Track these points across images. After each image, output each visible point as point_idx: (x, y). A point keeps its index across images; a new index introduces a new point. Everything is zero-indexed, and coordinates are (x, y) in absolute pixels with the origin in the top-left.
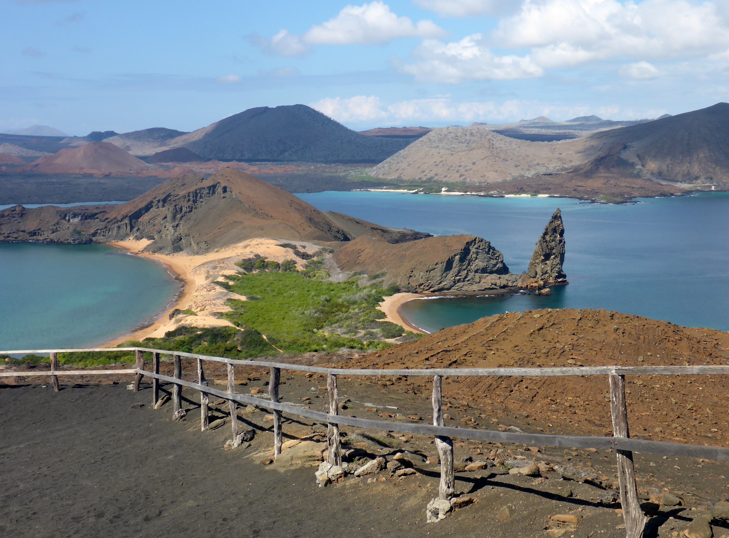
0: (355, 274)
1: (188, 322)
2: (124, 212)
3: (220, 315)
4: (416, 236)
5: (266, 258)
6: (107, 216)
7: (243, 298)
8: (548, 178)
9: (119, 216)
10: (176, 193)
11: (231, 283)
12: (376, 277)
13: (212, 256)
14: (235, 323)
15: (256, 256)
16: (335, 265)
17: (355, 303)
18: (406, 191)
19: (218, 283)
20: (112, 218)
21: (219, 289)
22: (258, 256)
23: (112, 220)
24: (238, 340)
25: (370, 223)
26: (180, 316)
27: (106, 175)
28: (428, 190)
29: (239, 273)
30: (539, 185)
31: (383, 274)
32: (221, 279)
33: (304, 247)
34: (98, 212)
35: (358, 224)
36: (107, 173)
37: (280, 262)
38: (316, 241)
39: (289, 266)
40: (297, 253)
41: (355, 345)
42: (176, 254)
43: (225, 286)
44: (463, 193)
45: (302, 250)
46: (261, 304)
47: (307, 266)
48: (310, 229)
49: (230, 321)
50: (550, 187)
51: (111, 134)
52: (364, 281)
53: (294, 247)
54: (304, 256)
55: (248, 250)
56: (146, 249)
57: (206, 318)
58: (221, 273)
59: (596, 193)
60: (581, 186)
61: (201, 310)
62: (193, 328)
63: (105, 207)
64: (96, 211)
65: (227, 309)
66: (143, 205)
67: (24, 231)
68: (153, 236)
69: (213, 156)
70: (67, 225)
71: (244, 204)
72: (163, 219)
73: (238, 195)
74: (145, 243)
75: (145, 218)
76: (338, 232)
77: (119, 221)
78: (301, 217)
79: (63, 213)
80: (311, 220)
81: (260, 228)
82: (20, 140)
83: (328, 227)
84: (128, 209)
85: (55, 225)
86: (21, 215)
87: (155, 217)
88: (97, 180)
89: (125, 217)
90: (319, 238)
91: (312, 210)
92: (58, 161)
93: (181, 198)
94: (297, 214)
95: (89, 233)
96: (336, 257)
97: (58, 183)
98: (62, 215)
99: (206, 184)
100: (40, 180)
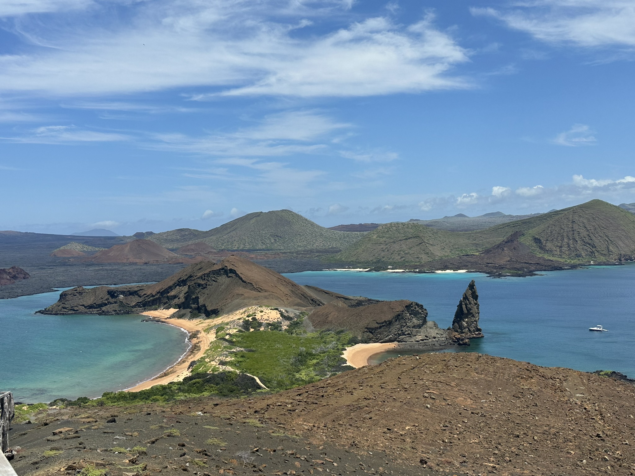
0: (324, 331)
1: (202, 369)
2: (157, 289)
3: (226, 363)
4: (369, 302)
5: (261, 320)
6: (145, 292)
7: (243, 351)
8: (465, 257)
9: (154, 292)
10: (195, 274)
11: (234, 340)
12: (339, 333)
13: (220, 320)
14: (235, 369)
15: (252, 318)
16: (311, 324)
18: (361, 270)
19: (225, 340)
20: (148, 294)
21: (226, 344)
25: (336, 294)
27: (146, 263)
28: (378, 269)
29: (241, 332)
30: (459, 263)
31: (345, 331)
32: (227, 337)
33: (288, 312)
34: (139, 289)
35: (327, 295)
36: (147, 261)
37: (271, 322)
38: (297, 307)
39: (276, 326)
40: (283, 316)
42: (194, 319)
43: (230, 342)
44: (403, 270)
45: (286, 314)
47: (289, 326)
48: (293, 299)
50: (467, 264)
51: (151, 233)
53: (280, 312)
54: (287, 318)
55: (247, 314)
56: (173, 316)
58: (227, 332)
59: (503, 268)
60: (491, 263)
63: (143, 286)
64: (136, 289)
65: (231, 359)
66: (171, 284)
67: (83, 305)
68: (178, 306)
69: (223, 247)
70: (114, 300)
71: (243, 281)
72: (185, 294)
73: (240, 275)
74: (172, 311)
75: (172, 293)
76: (312, 300)
77: (153, 296)
78: (285, 290)
79: (112, 291)
80: (292, 291)
81: (256, 298)
82: (83, 239)
83: (304, 296)
84: (160, 287)
85: (106, 300)
86: (80, 293)
87: (180, 292)
88: (139, 267)
89: (158, 293)
90: (298, 305)
91: (293, 285)
92: (111, 254)
93: (198, 278)
94: (282, 288)
95: (131, 305)
96: (310, 318)
97: (111, 270)
98: (112, 294)
99: (216, 267)
100: (97, 268)
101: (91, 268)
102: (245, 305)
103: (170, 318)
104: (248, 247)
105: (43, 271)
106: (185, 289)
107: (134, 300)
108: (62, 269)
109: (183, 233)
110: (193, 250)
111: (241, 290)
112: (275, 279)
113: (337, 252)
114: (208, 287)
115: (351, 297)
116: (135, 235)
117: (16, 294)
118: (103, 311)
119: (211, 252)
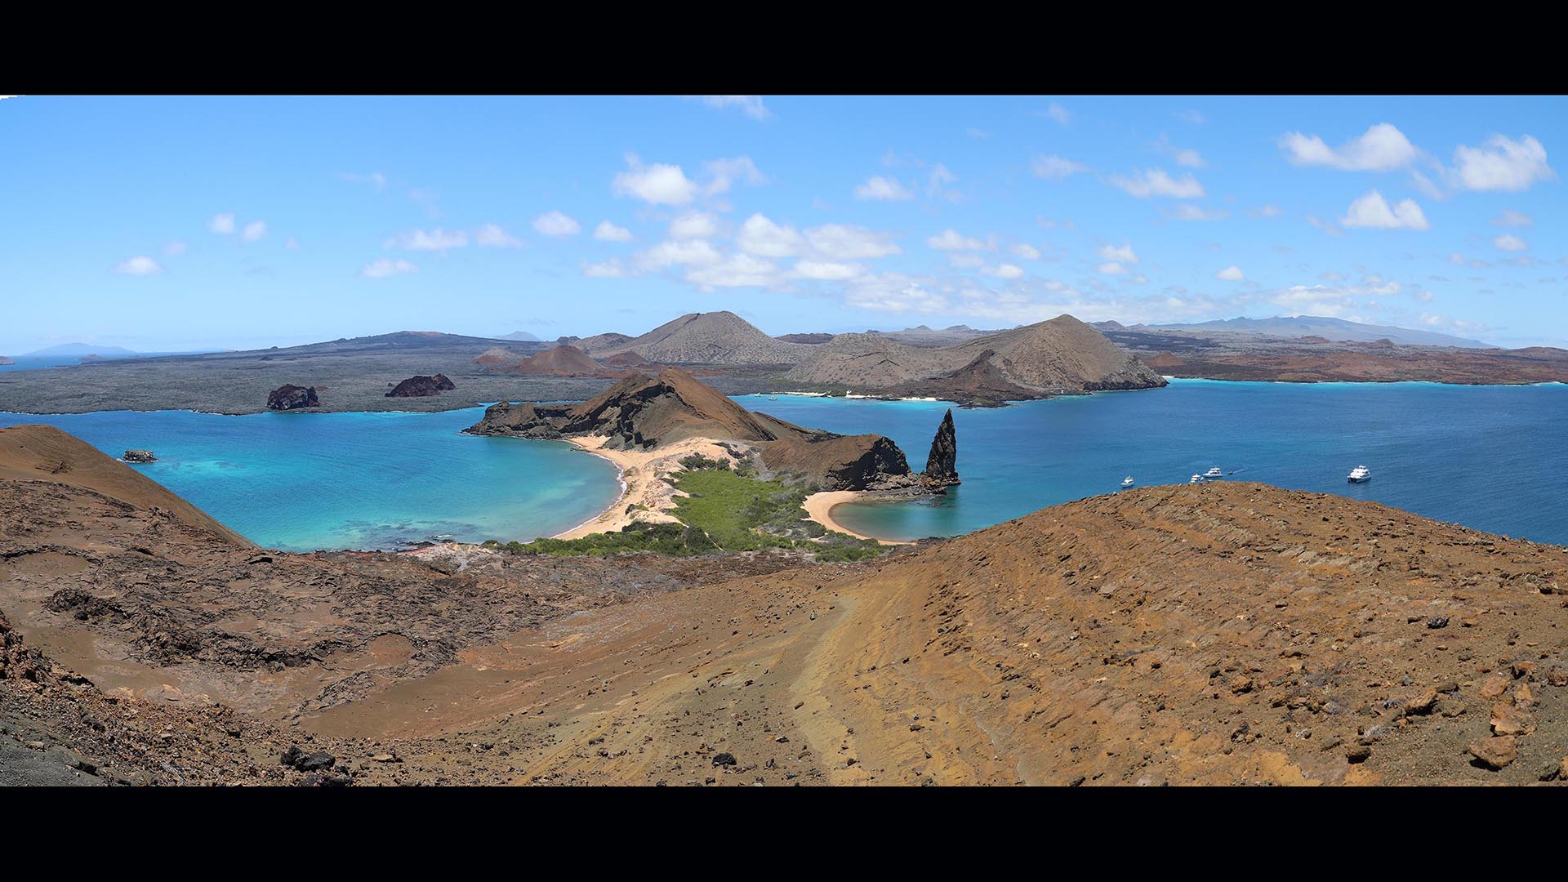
0: (780, 474)
1: (642, 517)
2: (586, 410)
3: (668, 511)
4: (829, 436)
5: (704, 456)
6: (573, 413)
7: (687, 495)
9: (584, 413)
10: (628, 391)
11: (676, 480)
12: (798, 477)
13: (659, 453)
14: (680, 520)
15: (695, 454)
16: (763, 464)
17: (781, 501)
18: (816, 394)
19: (665, 480)
20: (577, 415)
21: (666, 486)
22: (697, 454)
23: (577, 417)
24: (684, 537)
26: (634, 511)
27: (572, 376)
28: (835, 394)
29: (683, 471)
31: (805, 474)
32: (667, 476)
33: (736, 446)
34: (567, 408)
35: (778, 425)
37: (717, 461)
38: (746, 441)
39: (723, 465)
40: (730, 452)
41: (785, 544)
42: (629, 451)
43: (671, 482)
44: (863, 396)
45: (735, 450)
46: (702, 501)
47: (738, 465)
48: (741, 429)
49: (677, 518)
50: (935, 390)
51: (575, 338)
52: (788, 482)
53: (727, 446)
54: (737, 455)
55: (689, 448)
56: (605, 445)
57: (656, 513)
58: (667, 471)
61: (651, 506)
62: (645, 523)
63: (570, 405)
64: (564, 408)
65: (674, 506)
66: (601, 404)
67: (509, 426)
68: (611, 433)
69: (655, 360)
70: (542, 421)
71: (684, 404)
72: (618, 417)
73: (680, 395)
74: (604, 439)
75: (603, 416)
76: (763, 432)
77: (582, 418)
78: (732, 417)
79: (539, 410)
80: (741, 419)
81: (698, 427)
82: (505, 344)
83: (755, 427)
84: (590, 407)
85: (533, 420)
86: (506, 411)
87: (612, 415)
88: (564, 381)
89: (587, 414)
90: (748, 438)
91: (742, 411)
92: (535, 363)
93: (632, 397)
94: (729, 414)
95: (559, 429)
96: (763, 456)
97: (535, 383)
98: (538, 411)
99: (653, 384)
100: (521, 380)
101: (515, 380)
102: (687, 436)
103: (601, 448)
104: (683, 360)
105: (467, 381)
106: (618, 410)
107: (563, 423)
108: (486, 380)
109: (610, 339)
110: (623, 362)
111: (681, 415)
112: (720, 402)
113: (786, 370)
114: (643, 409)
115: (809, 431)
116: (558, 340)
117: (442, 408)
118: (530, 435)
119: (643, 365)
